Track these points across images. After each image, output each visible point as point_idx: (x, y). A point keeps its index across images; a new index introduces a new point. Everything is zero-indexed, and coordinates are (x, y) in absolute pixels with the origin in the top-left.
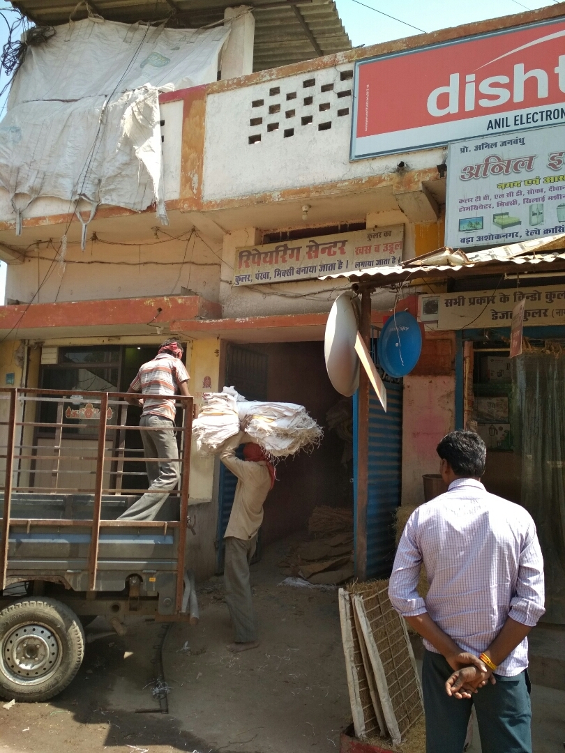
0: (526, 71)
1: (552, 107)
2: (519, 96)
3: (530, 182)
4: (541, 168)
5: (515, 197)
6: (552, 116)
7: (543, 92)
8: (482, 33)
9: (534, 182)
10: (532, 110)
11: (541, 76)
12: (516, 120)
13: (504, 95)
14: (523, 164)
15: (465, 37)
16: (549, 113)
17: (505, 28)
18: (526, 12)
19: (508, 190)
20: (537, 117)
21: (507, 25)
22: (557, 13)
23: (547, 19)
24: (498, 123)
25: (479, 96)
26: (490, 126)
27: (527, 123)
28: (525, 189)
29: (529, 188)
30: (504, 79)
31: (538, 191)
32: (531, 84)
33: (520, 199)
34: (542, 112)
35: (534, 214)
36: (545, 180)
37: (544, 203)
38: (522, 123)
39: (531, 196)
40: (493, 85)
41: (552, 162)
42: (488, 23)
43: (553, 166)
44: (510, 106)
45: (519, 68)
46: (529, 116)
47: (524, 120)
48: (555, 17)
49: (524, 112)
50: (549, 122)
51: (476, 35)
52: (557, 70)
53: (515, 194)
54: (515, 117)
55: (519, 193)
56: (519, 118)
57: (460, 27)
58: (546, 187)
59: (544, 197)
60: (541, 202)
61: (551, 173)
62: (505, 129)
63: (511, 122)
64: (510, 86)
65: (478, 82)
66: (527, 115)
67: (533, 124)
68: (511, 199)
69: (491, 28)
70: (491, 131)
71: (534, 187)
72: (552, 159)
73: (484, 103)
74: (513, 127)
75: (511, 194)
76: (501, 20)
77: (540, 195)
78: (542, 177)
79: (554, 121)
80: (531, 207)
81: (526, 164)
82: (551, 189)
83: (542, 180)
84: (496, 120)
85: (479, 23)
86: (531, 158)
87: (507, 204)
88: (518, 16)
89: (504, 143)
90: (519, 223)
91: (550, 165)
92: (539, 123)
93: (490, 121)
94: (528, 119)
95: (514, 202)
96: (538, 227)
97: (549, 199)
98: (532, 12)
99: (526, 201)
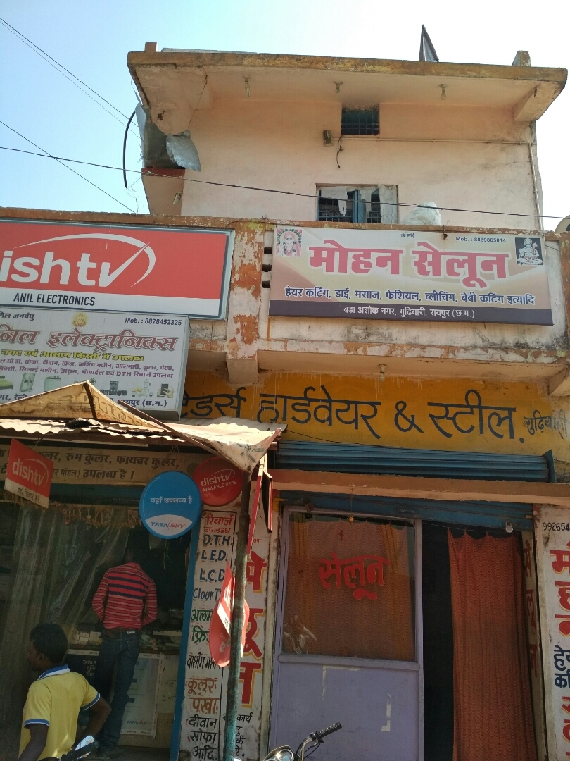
0: (54, 260)
1: (69, 294)
2: (45, 279)
3: (29, 353)
4: (41, 344)
5: (14, 364)
6: (68, 301)
7: (65, 279)
8: (26, 219)
9: (33, 354)
10: (53, 292)
11: (66, 266)
12: (38, 298)
13: (34, 275)
14: (27, 337)
15: (12, 218)
16: (66, 298)
17: (46, 220)
18: (64, 211)
19: (9, 357)
20: (56, 299)
21: (48, 218)
22: (87, 218)
23: (79, 221)
24: (23, 297)
25: (13, 270)
26: (16, 298)
27: (48, 302)
28: (23, 358)
29: (27, 358)
30: (36, 262)
31: (34, 362)
32: (56, 271)
33: (17, 366)
34: (61, 296)
35: (27, 381)
36: (42, 354)
37: (37, 373)
38: (43, 302)
39: (27, 366)
40: (26, 264)
41: (52, 340)
42: (33, 211)
43: (51, 344)
44: (36, 285)
45: (49, 255)
46: (50, 297)
47: (45, 300)
48: (86, 222)
49: (46, 292)
50: (65, 305)
51: (20, 218)
52: (78, 264)
53: (14, 361)
54: (39, 295)
55: (18, 361)
56: (41, 297)
57: (9, 209)
58: (41, 359)
59: (37, 368)
60: (34, 372)
61: (49, 349)
62: (29, 304)
63: (34, 298)
64: (39, 269)
65: (14, 259)
66: (49, 295)
67: (51, 305)
68: (9, 365)
69: (34, 217)
70: (16, 303)
71: (32, 358)
72: (52, 337)
73: (16, 277)
74: (35, 303)
75: (11, 361)
76: (43, 212)
77: (35, 366)
78: (40, 351)
79: (68, 306)
80: (25, 375)
81: (30, 337)
82: (46, 362)
83: (40, 353)
84: (22, 294)
85: (25, 210)
86: (36, 333)
87: (6, 369)
88: (57, 213)
89: (17, 316)
90: (11, 387)
91: (49, 341)
92: (57, 305)
93: (18, 294)
94: (49, 299)
95: (12, 368)
96: (26, 393)
97: (41, 370)
98: (69, 213)
99: (23, 369)
